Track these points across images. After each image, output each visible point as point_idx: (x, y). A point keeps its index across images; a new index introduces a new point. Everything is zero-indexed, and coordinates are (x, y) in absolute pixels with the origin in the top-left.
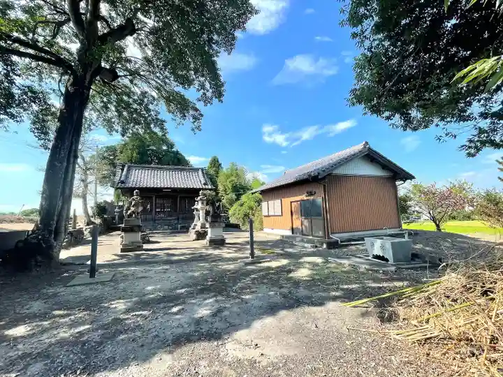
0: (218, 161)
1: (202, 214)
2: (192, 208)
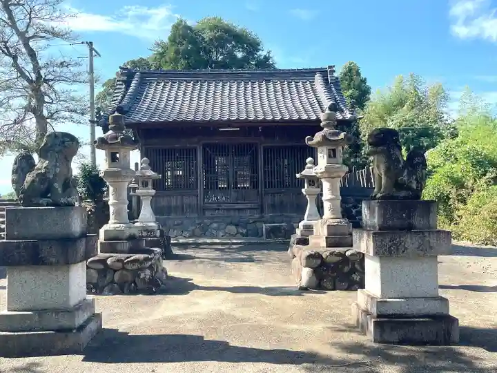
0: (358, 74)
1: (328, 192)
2: (298, 176)
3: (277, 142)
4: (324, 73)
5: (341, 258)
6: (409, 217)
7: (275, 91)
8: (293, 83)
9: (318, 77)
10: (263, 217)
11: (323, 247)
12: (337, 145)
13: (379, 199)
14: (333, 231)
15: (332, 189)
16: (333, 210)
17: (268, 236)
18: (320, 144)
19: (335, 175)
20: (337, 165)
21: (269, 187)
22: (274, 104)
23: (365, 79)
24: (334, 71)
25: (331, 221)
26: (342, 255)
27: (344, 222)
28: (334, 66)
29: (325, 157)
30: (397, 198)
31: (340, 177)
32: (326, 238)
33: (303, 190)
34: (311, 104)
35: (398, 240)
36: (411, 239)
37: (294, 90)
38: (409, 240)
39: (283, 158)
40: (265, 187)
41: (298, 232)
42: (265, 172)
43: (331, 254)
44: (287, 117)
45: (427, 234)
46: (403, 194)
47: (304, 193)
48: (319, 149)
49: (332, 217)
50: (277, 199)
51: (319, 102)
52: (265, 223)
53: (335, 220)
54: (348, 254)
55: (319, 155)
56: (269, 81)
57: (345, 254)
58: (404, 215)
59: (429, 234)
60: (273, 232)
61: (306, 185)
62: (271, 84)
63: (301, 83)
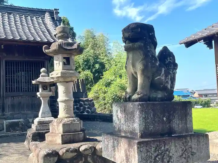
1: (63, 94)
2: (34, 82)
3: (17, 58)
4: (51, 13)
5: (75, 154)
6: (169, 121)
7: (15, 21)
8: (29, 17)
9: (47, 15)
10: (4, 115)
11: (59, 144)
12: (71, 54)
13: (136, 101)
14: (67, 129)
15: (66, 92)
16: (67, 110)
17: (8, 130)
18: (56, 52)
19: (69, 79)
20: (71, 72)
21: (9, 91)
22: (14, 29)
23: (73, 28)
24: (59, 13)
25: (66, 119)
26: (77, 151)
27: (76, 120)
28: (58, 10)
29: (61, 63)
30: (155, 99)
31: (73, 81)
32: (62, 135)
33: (38, 94)
34: (43, 32)
35: (163, 148)
36: (176, 146)
37: (30, 22)
38: (173, 147)
39: (21, 71)
40: (7, 91)
41: (34, 127)
42: (6, 80)
43: (67, 151)
44: (25, 38)
45: (188, 139)
46: (160, 95)
47: (39, 96)
48: (55, 57)
49: (66, 116)
50: (17, 100)
51: (48, 31)
52: (6, 119)
53: (69, 119)
54: (82, 149)
55: (55, 62)
56: (10, 13)
57: (79, 149)
58: (165, 119)
59: (191, 138)
60: (12, 127)
61: (40, 90)
62: (12, 16)
63: (35, 18)
